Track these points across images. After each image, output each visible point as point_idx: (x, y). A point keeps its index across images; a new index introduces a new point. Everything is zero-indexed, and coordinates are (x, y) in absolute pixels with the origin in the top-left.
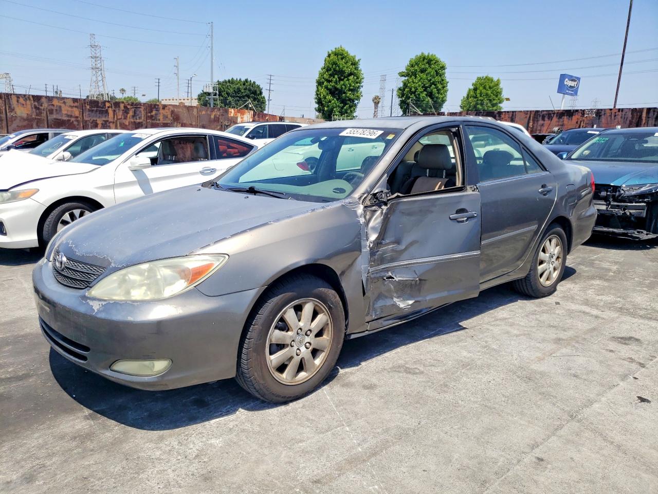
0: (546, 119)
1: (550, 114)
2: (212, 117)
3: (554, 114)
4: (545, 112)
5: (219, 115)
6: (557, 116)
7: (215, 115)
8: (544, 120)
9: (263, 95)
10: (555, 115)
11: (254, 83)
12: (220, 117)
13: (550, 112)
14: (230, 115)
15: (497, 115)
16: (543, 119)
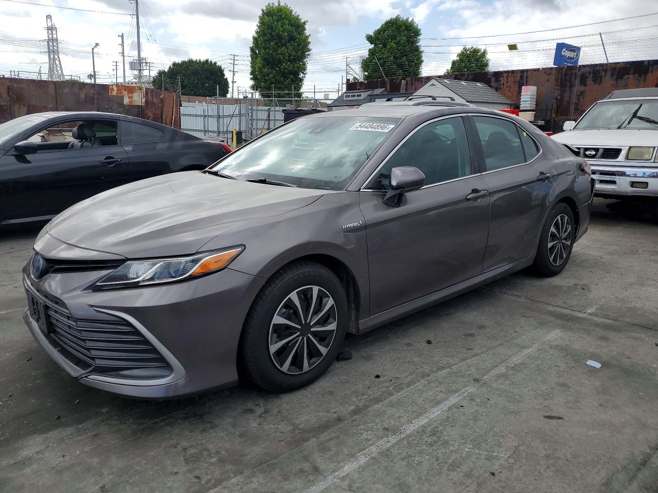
0: (589, 81)
1: (598, 72)
2: (82, 96)
3: (606, 71)
4: (587, 69)
5: (93, 94)
6: (612, 75)
7: (86, 94)
8: (585, 85)
9: (225, 77)
10: (609, 73)
11: (215, 63)
12: (95, 97)
13: (599, 68)
14: (111, 93)
15: (493, 79)
16: (583, 82)
